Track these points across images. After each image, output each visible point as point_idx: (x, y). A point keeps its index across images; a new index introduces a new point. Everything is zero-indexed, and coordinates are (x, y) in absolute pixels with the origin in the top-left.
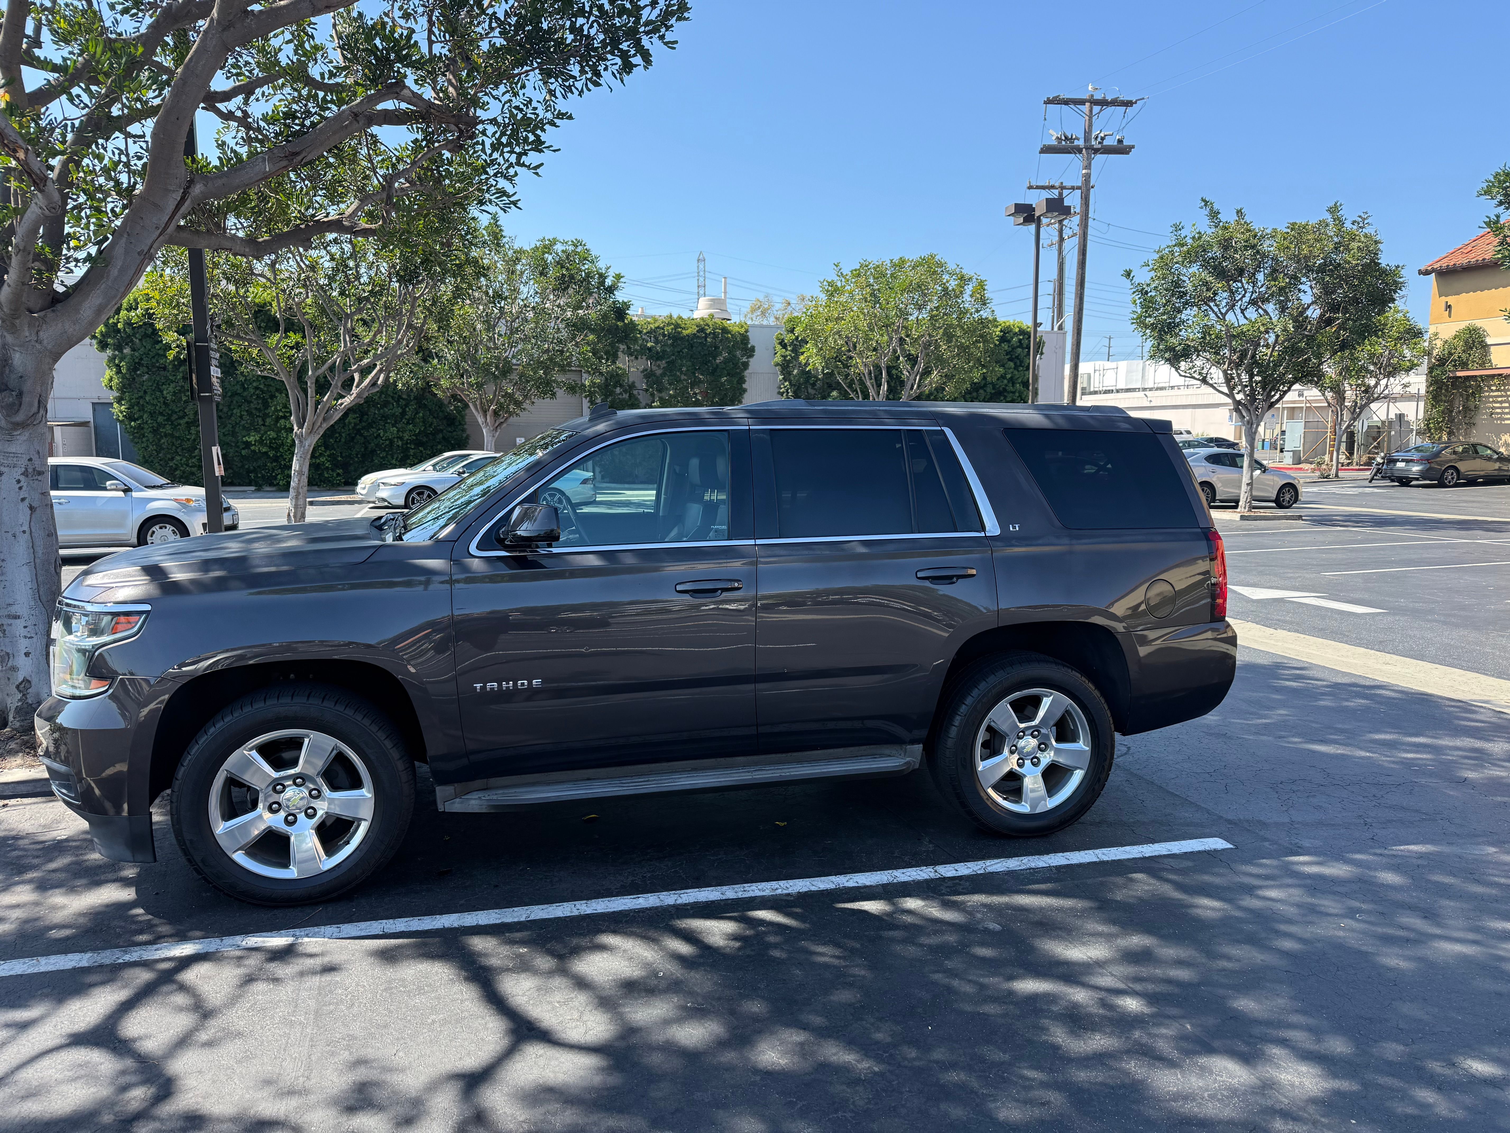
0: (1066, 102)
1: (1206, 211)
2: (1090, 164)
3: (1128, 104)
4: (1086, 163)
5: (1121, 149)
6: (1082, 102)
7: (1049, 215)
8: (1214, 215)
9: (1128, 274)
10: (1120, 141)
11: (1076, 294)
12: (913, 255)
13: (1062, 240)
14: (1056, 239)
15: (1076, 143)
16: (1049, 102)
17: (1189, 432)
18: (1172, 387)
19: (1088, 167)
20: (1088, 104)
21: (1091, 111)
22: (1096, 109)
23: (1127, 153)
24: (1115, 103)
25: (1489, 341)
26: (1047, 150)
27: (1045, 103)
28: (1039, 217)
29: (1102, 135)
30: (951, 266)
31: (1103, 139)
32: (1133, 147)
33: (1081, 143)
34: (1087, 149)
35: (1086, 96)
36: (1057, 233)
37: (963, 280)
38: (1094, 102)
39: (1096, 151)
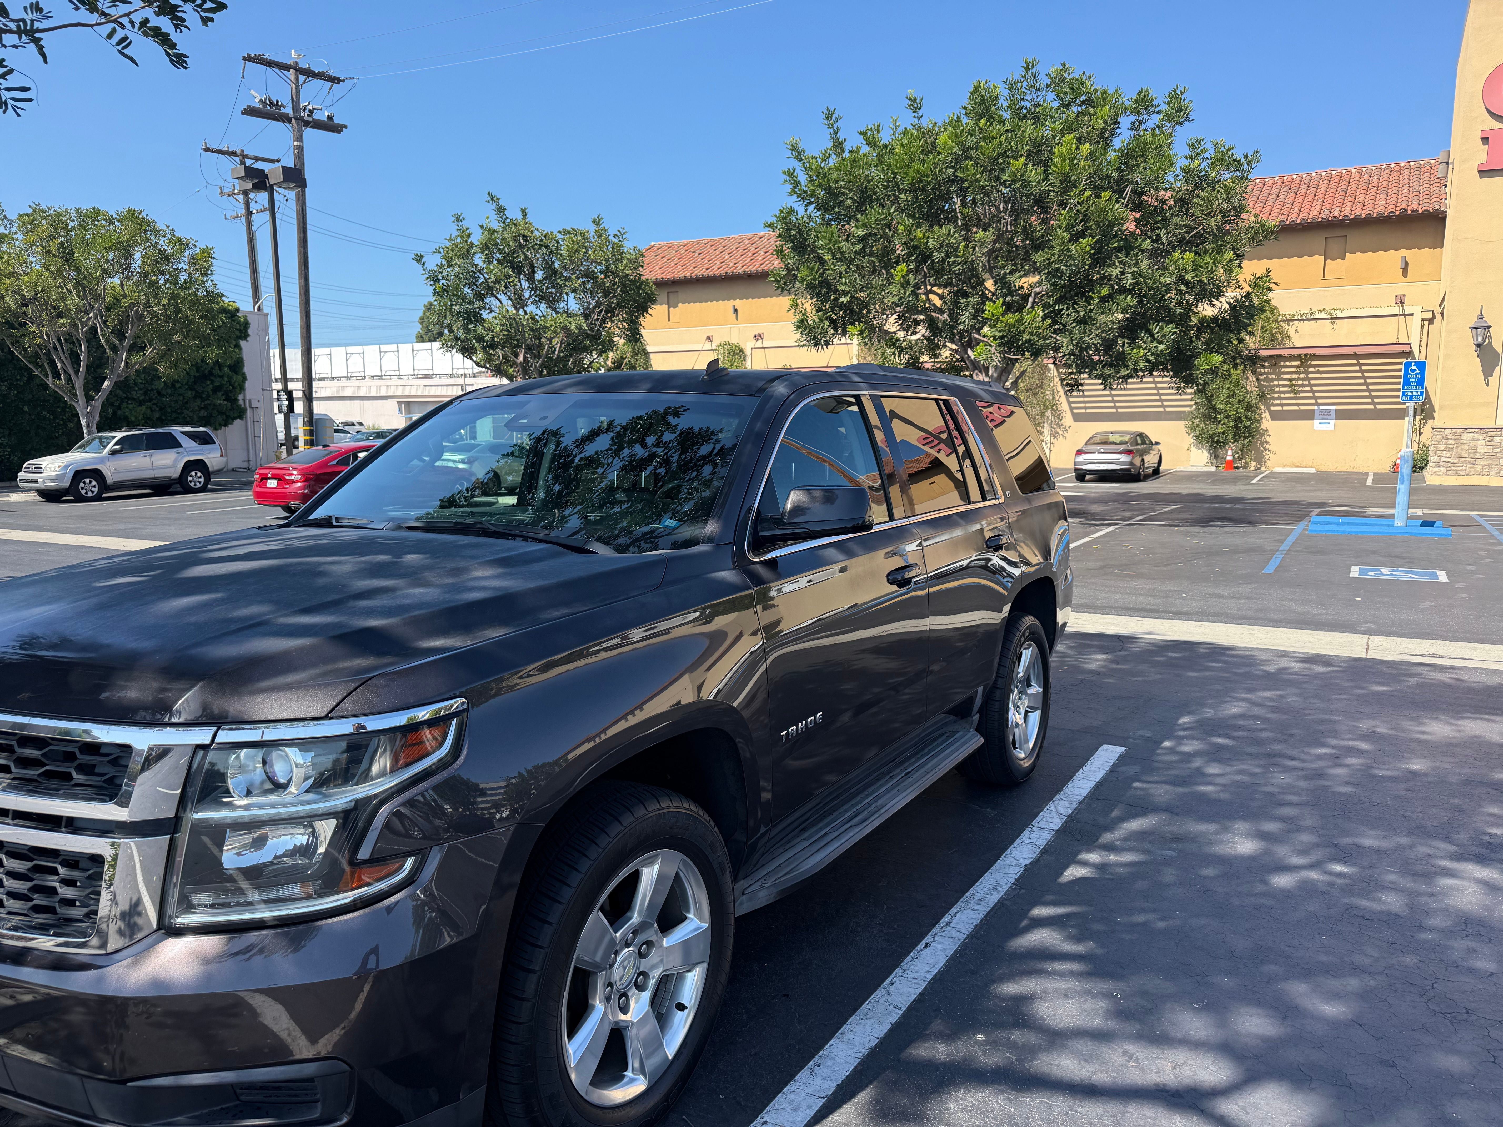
0: (270, 64)
1: (494, 206)
2: (301, 136)
3: (335, 80)
4: (297, 135)
5: (331, 126)
6: (286, 67)
7: (285, 185)
8: (501, 210)
9: (419, 259)
10: (330, 118)
11: (300, 274)
12: (114, 207)
13: (249, 213)
14: (242, 211)
15: (283, 110)
16: (249, 59)
17: (361, 424)
18: (333, 378)
19: (300, 138)
20: (292, 71)
21: (297, 79)
22: (302, 78)
23: (339, 132)
24: (322, 76)
25: (649, 349)
26: (250, 111)
27: (244, 59)
28: (271, 186)
29: (310, 107)
30: (160, 225)
31: (311, 112)
32: (346, 127)
33: (289, 111)
34: (296, 119)
35: (290, 62)
36: (243, 206)
37: (181, 244)
38: (300, 71)
39: (307, 124)
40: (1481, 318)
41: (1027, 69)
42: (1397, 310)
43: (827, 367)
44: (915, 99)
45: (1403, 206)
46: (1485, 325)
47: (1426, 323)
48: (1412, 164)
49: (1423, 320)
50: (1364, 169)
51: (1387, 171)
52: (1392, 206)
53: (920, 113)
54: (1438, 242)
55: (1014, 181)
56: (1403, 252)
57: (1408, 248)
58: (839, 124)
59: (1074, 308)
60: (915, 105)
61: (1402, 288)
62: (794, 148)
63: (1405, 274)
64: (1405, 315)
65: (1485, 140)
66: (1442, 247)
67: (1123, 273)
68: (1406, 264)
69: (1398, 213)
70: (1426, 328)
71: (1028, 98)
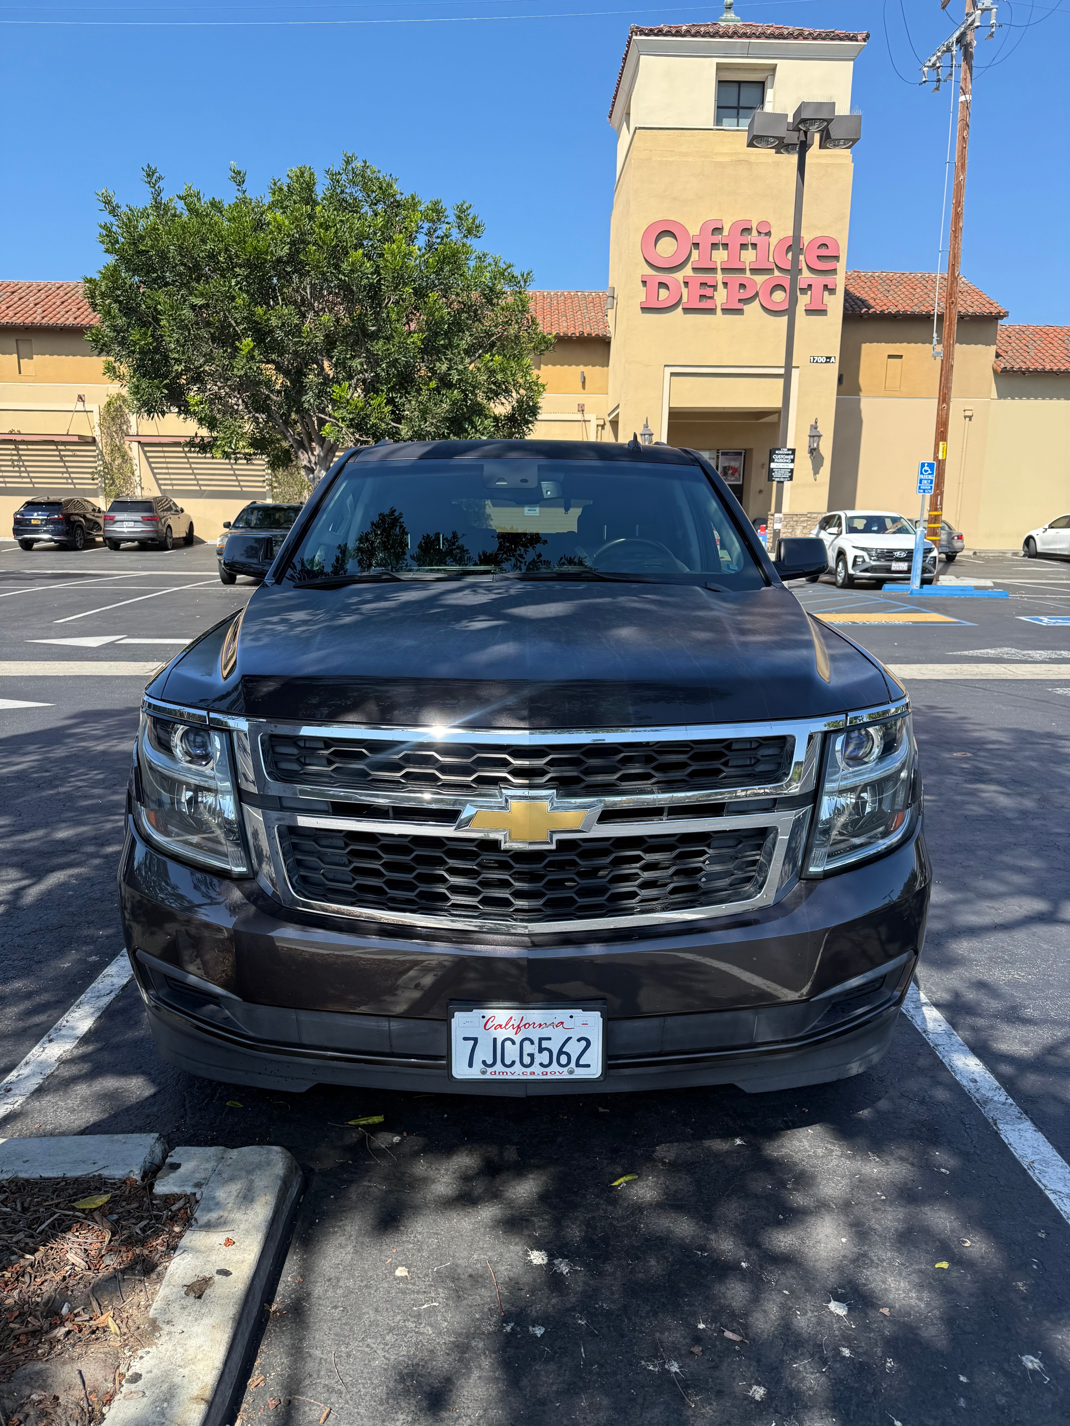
40: (646, 426)
41: (348, 162)
42: (579, 416)
43: (67, 435)
44: (239, 173)
45: (581, 329)
46: (649, 433)
47: (600, 428)
48: (579, 294)
49: (598, 426)
50: (545, 294)
51: (562, 298)
52: (572, 328)
53: (244, 186)
54: (605, 362)
55: (352, 271)
56: (582, 368)
57: (585, 365)
58: (161, 184)
59: (406, 398)
60: (239, 178)
61: (582, 398)
62: (108, 202)
63: (584, 387)
64: (585, 421)
65: (644, 283)
66: (608, 366)
67: (449, 369)
68: (584, 378)
69: (578, 335)
70: (599, 432)
71: (347, 190)
